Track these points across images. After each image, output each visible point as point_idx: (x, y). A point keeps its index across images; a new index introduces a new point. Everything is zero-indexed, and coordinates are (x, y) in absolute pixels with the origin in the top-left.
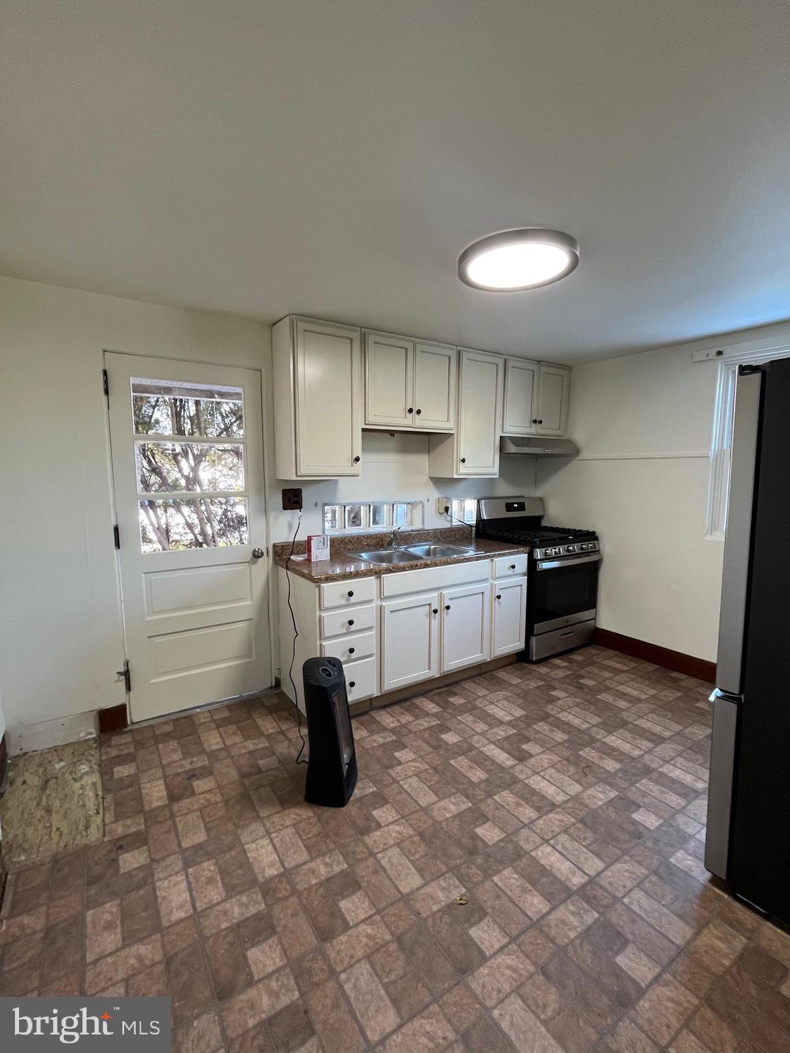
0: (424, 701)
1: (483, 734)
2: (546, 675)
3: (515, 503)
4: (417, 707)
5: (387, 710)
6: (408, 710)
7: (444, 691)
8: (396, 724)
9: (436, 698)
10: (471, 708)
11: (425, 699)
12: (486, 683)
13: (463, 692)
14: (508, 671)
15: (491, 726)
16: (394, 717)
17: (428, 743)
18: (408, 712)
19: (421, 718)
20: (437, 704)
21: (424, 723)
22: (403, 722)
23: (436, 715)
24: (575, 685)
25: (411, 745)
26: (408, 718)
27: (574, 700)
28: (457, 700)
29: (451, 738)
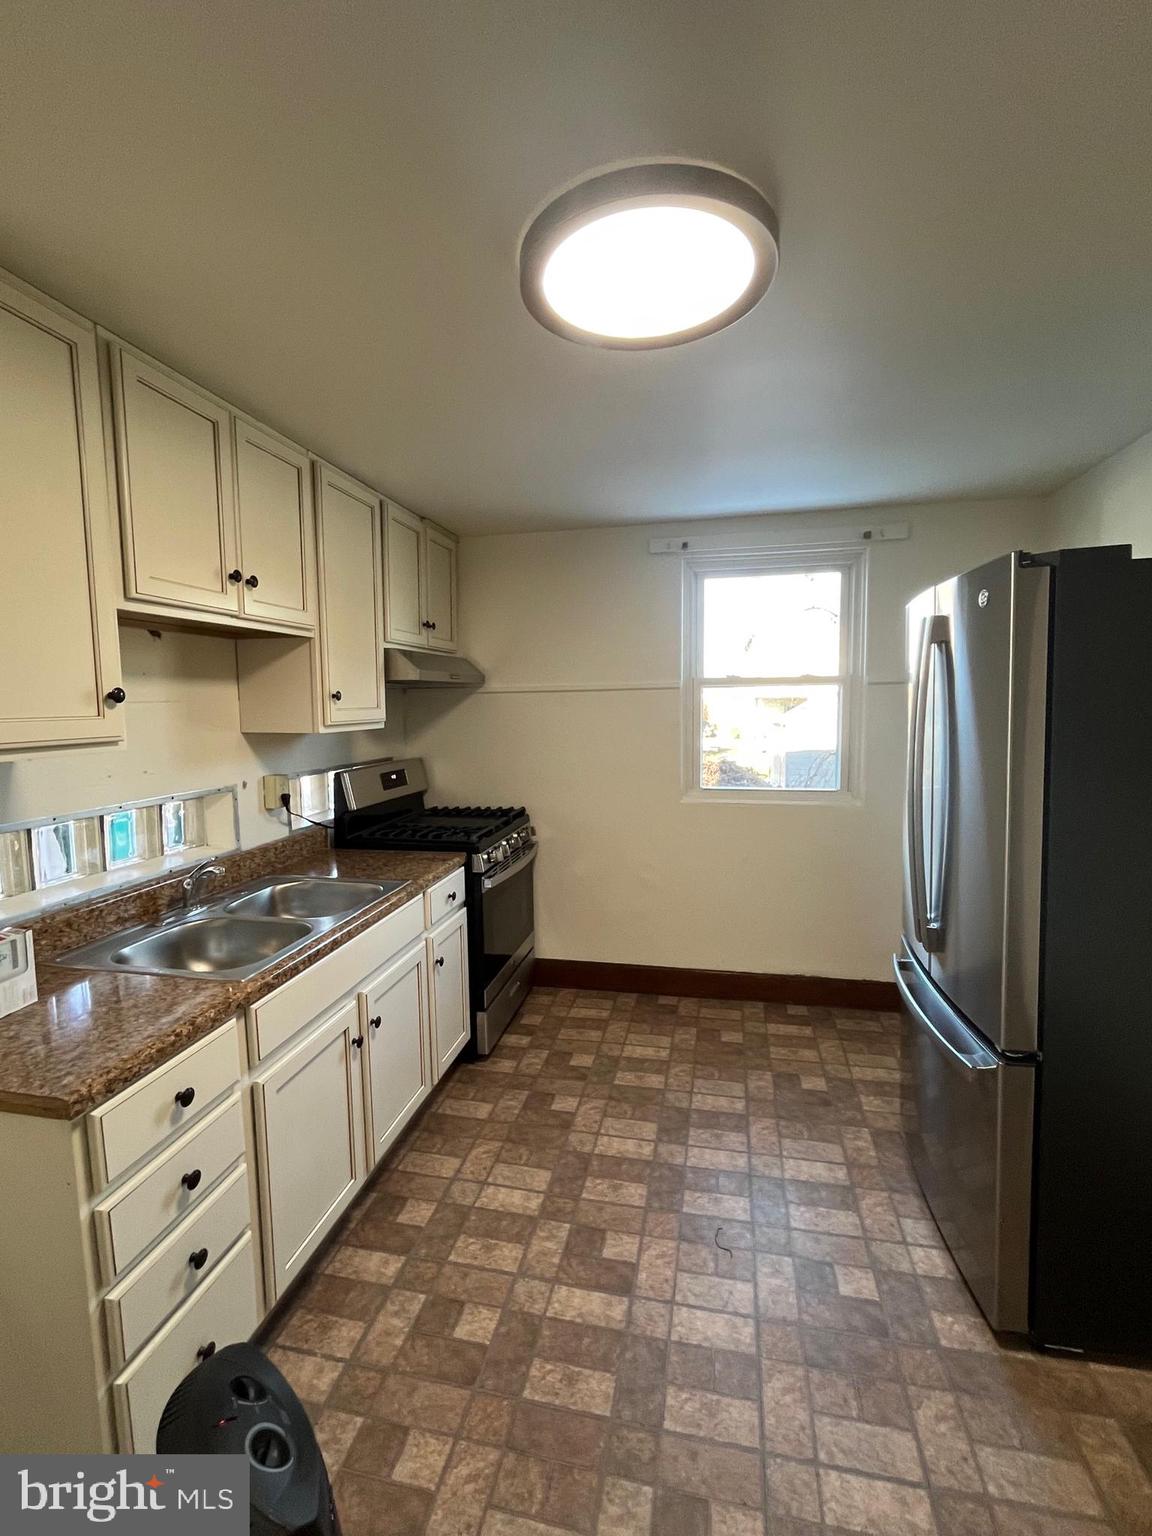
0: (350, 1257)
1: (524, 1271)
2: (517, 1073)
3: (393, 773)
4: (349, 1285)
5: (280, 1341)
6: (330, 1308)
7: (375, 1203)
8: (331, 1374)
9: (372, 1235)
10: (458, 1220)
11: (349, 1251)
12: (438, 1140)
13: (413, 1186)
14: (454, 1093)
15: (522, 1238)
16: (311, 1353)
17: (442, 1378)
18: (333, 1313)
19: (378, 1311)
20: (383, 1248)
21: (395, 1322)
22: (343, 1351)
23: (402, 1282)
24: (569, 1075)
25: (412, 1412)
26: (346, 1334)
27: (592, 1105)
28: (417, 1214)
29: (477, 1326)
